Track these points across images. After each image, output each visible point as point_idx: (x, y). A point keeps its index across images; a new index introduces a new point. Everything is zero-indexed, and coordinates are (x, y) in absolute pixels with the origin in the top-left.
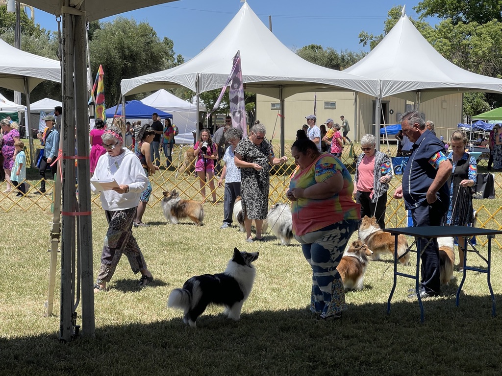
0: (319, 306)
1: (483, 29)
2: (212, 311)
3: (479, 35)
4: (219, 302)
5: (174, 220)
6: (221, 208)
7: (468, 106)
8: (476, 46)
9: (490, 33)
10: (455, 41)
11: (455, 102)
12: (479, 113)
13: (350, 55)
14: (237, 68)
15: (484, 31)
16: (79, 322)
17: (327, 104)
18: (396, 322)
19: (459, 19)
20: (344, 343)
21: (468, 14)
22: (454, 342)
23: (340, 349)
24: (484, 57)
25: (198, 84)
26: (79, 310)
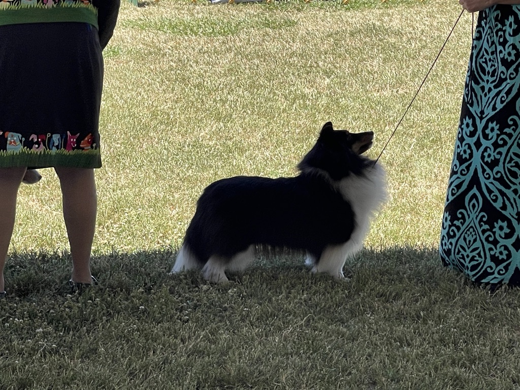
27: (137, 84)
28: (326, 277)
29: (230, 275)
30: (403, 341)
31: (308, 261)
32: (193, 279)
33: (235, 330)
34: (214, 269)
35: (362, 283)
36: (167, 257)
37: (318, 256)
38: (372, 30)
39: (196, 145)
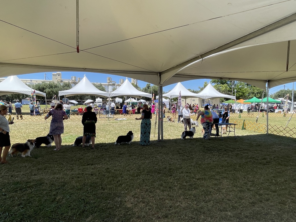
0: (205, 137)
1: (223, 86)
2: (187, 137)
3: (223, 87)
4: (189, 136)
5: (169, 121)
6: (177, 119)
7: (221, 100)
8: (222, 89)
9: (225, 86)
10: (218, 88)
11: (218, 100)
12: (223, 102)
13: (197, 91)
14: (180, 94)
15: (224, 86)
16: (161, 138)
17: (193, 100)
18: (217, 140)
19: (218, 84)
20: (209, 144)
21: (220, 83)
22: (229, 144)
23: (208, 145)
24: (223, 91)
25: (171, 97)
26: (161, 136)
27: (110, 127)
28: (129, 144)
29: (120, 144)
30: (136, 150)
31: (127, 143)
32: (117, 145)
33: (121, 149)
34: (119, 144)
35: (132, 145)
36: (114, 143)
37: (128, 142)
38: (129, 122)
39: (116, 133)
